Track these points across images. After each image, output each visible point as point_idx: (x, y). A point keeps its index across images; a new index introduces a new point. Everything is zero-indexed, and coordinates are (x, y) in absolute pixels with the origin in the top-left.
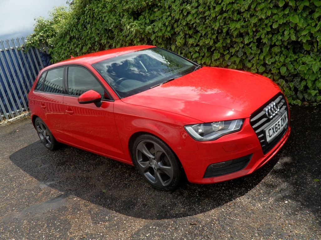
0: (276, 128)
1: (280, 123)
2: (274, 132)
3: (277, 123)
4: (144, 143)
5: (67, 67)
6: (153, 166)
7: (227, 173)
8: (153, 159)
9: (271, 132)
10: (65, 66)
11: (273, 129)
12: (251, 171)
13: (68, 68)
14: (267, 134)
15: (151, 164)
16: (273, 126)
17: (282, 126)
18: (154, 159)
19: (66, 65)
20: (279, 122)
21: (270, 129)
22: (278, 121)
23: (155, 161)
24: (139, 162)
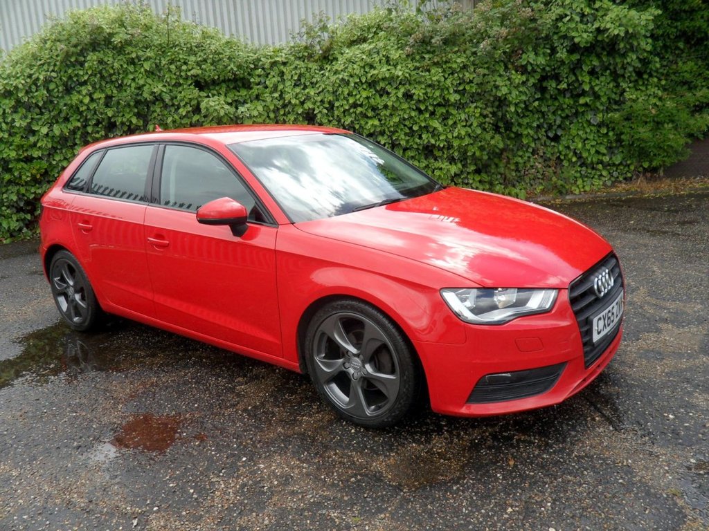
0: (609, 318)
1: (615, 310)
2: (605, 325)
3: (610, 308)
4: (341, 319)
5: (162, 146)
6: (351, 371)
7: (514, 397)
8: (355, 355)
9: (601, 323)
10: (158, 142)
11: (604, 320)
12: (560, 399)
13: (165, 148)
14: (595, 327)
15: (347, 365)
16: (604, 313)
17: (617, 316)
18: (357, 356)
19: (160, 142)
20: (613, 308)
21: (600, 319)
22: (611, 306)
23: (357, 362)
24: (317, 359)
